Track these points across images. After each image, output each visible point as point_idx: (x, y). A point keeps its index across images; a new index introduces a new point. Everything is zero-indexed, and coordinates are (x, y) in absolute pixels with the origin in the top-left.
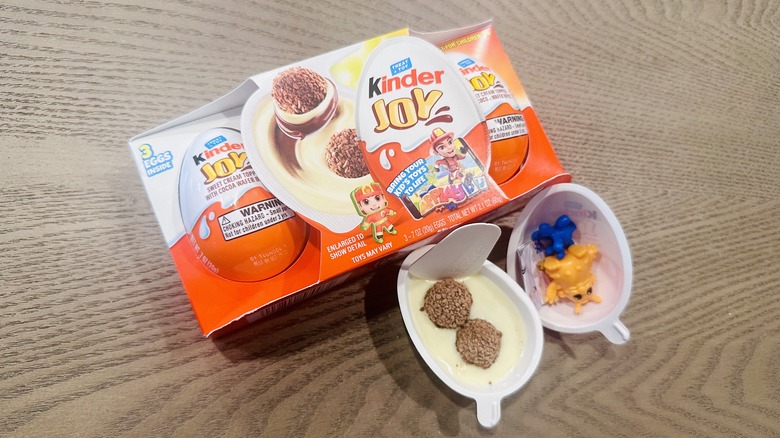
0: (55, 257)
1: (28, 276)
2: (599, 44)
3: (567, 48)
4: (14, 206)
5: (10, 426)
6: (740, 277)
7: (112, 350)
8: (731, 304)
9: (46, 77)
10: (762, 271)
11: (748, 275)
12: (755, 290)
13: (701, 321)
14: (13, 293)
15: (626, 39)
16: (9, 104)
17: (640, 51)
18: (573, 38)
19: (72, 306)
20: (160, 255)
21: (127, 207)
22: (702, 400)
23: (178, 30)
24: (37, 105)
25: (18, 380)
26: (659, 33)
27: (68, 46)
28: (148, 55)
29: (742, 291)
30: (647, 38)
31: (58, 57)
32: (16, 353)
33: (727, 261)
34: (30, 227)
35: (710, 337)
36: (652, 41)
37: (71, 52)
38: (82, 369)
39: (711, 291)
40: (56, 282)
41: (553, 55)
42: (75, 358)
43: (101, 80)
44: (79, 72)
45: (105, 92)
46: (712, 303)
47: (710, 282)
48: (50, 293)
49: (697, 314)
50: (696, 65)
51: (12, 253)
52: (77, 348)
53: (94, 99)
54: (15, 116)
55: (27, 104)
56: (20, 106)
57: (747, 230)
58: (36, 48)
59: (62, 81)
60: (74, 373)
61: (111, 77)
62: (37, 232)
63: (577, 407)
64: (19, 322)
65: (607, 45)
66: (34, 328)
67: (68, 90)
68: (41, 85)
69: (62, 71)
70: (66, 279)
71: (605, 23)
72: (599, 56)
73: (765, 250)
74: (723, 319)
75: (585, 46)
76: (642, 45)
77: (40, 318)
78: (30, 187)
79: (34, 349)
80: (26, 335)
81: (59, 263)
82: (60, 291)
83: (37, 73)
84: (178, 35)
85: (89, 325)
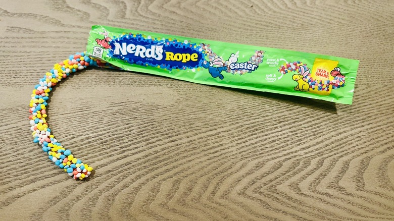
0: (26, 134)
1: (15, 142)
2: (272, 22)
3: (255, 26)
4: (11, 114)
5: (6, 204)
6: (358, 126)
7: (48, 171)
8: (353, 139)
9: (24, 63)
10: (371, 122)
11: (363, 124)
12: (367, 132)
13: (336, 148)
14: (9, 149)
15: (286, 17)
16: (10, 74)
17: (294, 22)
18: (258, 21)
19: (32, 153)
20: (69, 130)
21: (56, 112)
22: (340, 189)
23: (77, 39)
24: (20, 74)
25: (10, 184)
26: (304, 13)
27: (33, 49)
28: (65, 50)
29: (360, 132)
30: (297, 16)
31: (29, 54)
32: (9, 174)
33: (349, 118)
34: (17, 122)
35: (342, 156)
36: (300, 17)
37: (34, 52)
38: (36, 180)
39: (341, 133)
40: (26, 144)
41: (247, 30)
42: (33, 175)
43: (46, 62)
44: (38, 59)
45: (47, 66)
46: (342, 139)
47: (340, 129)
48: (24, 148)
49: (333, 145)
50: (325, 25)
51: (9, 133)
52: (34, 171)
53: (43, 69)
54: (12, 79)
55: (17, 74)
56: (14, 75)
57: (360, 102)
58: (21, 52)
59: (30, 64)
60: (33, 181)
61: (49, 60)
62: (20, 124)
63: (267, 193)
64: (11, 161)
65: (276, 21)
66: (17, 163)
67: (33, 67)
68: (22, 66)
69: (31, 60)
70: (30, 142)
71: (275, 12)
72: (272, 27)
73: (372, 111)
74: (350, 147)
75: (265, 23)
76: (294, 19)
77: (20, 159)
78: (17, 106)
79: (17, 172)
80: (13, 166)
81: (27, 136)
82: (27, 147)
83: (21, 62)
84: (76, 41)
85: (39, 161)
